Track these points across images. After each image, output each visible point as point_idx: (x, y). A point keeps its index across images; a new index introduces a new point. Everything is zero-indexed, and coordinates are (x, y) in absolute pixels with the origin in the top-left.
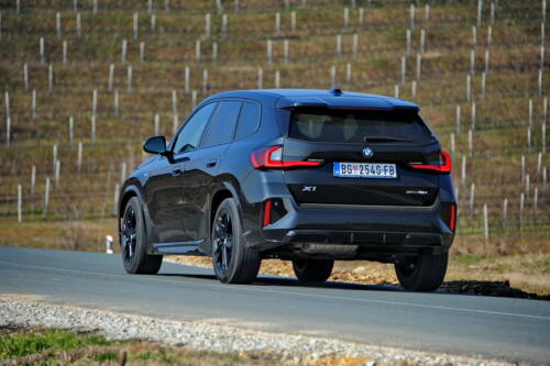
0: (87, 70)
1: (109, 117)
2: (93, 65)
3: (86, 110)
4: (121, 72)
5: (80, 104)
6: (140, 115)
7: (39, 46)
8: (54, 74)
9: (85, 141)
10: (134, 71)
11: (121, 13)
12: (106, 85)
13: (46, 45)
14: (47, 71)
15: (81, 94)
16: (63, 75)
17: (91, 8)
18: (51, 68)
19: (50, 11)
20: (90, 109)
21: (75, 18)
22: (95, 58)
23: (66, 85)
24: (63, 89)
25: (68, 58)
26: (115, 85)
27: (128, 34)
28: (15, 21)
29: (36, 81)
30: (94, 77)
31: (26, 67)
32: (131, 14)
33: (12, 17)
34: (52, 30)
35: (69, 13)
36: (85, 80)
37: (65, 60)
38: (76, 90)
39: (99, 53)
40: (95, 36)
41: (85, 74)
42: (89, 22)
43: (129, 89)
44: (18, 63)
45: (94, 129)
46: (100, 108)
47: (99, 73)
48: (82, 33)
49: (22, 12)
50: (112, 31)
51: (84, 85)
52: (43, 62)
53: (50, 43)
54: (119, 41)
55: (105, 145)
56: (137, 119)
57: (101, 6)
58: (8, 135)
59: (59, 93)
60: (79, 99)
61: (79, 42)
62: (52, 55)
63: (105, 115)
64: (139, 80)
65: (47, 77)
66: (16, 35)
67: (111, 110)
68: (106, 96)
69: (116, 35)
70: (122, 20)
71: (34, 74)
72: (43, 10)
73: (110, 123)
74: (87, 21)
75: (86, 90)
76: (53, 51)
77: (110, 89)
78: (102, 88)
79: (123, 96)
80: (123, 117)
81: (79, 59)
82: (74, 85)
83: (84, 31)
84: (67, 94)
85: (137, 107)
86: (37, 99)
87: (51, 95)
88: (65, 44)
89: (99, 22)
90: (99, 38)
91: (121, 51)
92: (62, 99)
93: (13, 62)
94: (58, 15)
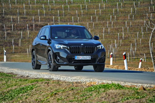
0: (102, 23)
1: (107, 34)
2: (103, 22)
3: (102, 33)
4: (110, 23)
5: (100, 31)
6: (115, 33)
7: (91, 18)
8: (94, 24)
9: (101, 40)
10: (113, 23)
11: (110, 9)
12: (107, 26)
13: (93, 17)
14: (93, 24)
15: (101, 29)
16: (97, 24)
17: (103, 8)
18: (94, 23)
19: (94, 10)
20: (103, 32)
21: (99, 11)
22: (104, 20)
23: (97, 27)
24: (96, 28)
25: (98, 20)
26: (109, 26)
27: (112, 14)
28: (85, 12)
29: (90, 26)
30: (104, 25)
31: (88, 23)
32: (113, 9)
33: (85, 11)
34: (94, 14)
35: (98, 10)
36: (102, 25)
37: (97, 21)
39: (105, 19)
40: (104, 15)
41: (102, 24)
42: (103, 11)
43: (112, 27)
45: (104, 37)
46: (105, 32)
47: (105, 24)
48: (101, 14)
49: (87, 10)
50: (108, 13)
51: (101, 27)
52: (92, 22)
54: (110, 16)
55: (106, 41)
57: (106, 8)
59: (95, 29)
60: (100, 30)
61: (100, 16)
62: (94, 20)
63: (106, 34)
64: (115, 24)
65: (93, 25)
66: (86, 16)
67: (108, 32)
68: (106, 29)
70: (111, 11)
71: (90, 24)
72: (92, 9)
73: (107, 36)
74: (102, 11)
76: (94, 19)
77: (107, 27)
78: (106, 27)
79: (111, 29)
80: (111, 34)
81: (100, 20)
82: (99, 27)
83: (102, 14)
84: (97, 29)
85: (114, 32)
86: (90, 30)
87: (94, 29)
88: (97, 17)
89: (105, 11)
90: (105, 15)
91: (110, 18)
92: (96, 30)
93: (85, 22)
94: (96, 10)
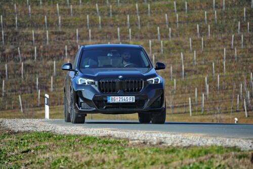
0: (220, 39)
1: (232, 61)
2: (223, 36)
3: (220, 59)
4: (238, 38)
5: (217, 56)
6: (248, 59)
7: (196, 29)
8: (204, 42)
9: (221, 74)
10: (244, 37)
11: (237, 8)
12: (230, 45)
13: (200, 28)
14: (201, 40)
15: (218, 51)
16: (209, 42)
17: (222, 8)
18: (202, 39)
19: (202, 11)
20: (223, 58)
21: (214, 13)
22: (224, 32)
23: (210, 47)
24: (209, 49)
25: (210, 33)
26: (235, 45)
27: (241, 19)
28: (185, 18)
29: (195, 46)
30: (224, 42)
31: (190, 39)
32: (243, 9)
33: (183, 16)
34: (203, 20)
35: (211, 11)
36: (220, 43)
37: (209, 35)
38: (215, 49)
39: (226, 30)
40: (224, 21)
41: (219, 41)
42: (221, 14)
43: (242, 47)
44: (187, 38)
45: (225, 68)
46: (227, 57)
47: (227, 40)
48: (218, 20)
49: (188, 13)
50: (232, 18)
51: (219, 46)
52: (199, 36)
53: (202, 26)
54: (236, 23)
55: (231, 76)
56: (247, 61)
57: (227, 6)
58: (183, 73)
59: (207, 51)
60: (217, 53)
61: (216, 25)
62: (203, 33)
63: (230, 60)
64: (247, 41)
65: (201, 43)
66: (186, 25)
67: (233, 58)
68: (230, 51)
69: (234, 20)
70: (237, 12)
71: (195, 42)
72: (198, 11)
73: (233, 65)
74: (220, 14)
75: (220, 48)
76: (203, 30)
77: (232, 47)
78: (228, 47)
79: (239, 50)
80: (240, 61)
81: (216, 33)
82: (214, 46)
83: (219, 19)
84: (211, 51)
85: (246, 56)
86: (196, 55)
87: (203, 52)
88: (209, 26)
89: (226, 14)
90: (226, 22)
91: (238, 27)
92: (209, 54)
93: (184, 38)
94: (206, 12)
